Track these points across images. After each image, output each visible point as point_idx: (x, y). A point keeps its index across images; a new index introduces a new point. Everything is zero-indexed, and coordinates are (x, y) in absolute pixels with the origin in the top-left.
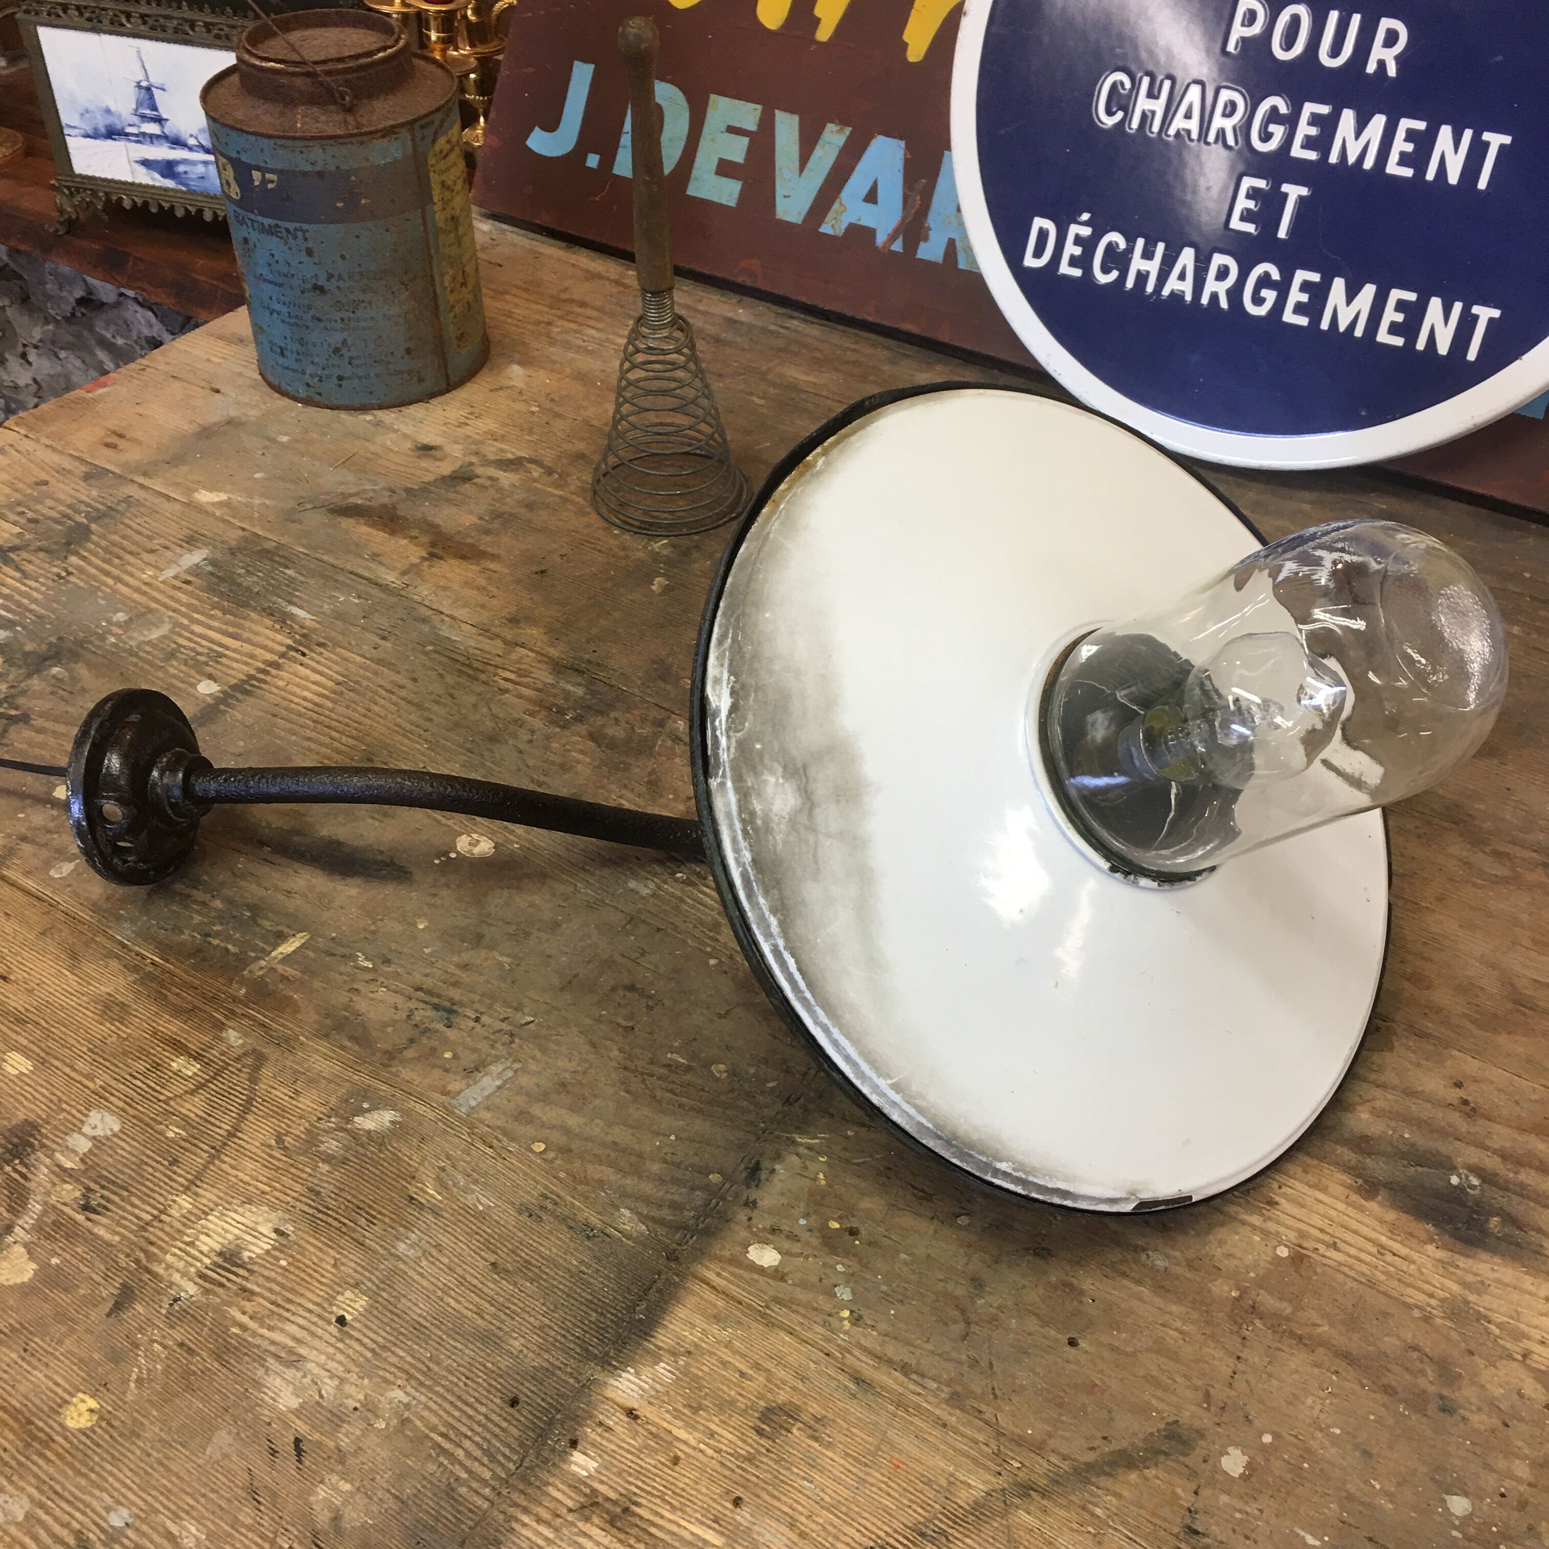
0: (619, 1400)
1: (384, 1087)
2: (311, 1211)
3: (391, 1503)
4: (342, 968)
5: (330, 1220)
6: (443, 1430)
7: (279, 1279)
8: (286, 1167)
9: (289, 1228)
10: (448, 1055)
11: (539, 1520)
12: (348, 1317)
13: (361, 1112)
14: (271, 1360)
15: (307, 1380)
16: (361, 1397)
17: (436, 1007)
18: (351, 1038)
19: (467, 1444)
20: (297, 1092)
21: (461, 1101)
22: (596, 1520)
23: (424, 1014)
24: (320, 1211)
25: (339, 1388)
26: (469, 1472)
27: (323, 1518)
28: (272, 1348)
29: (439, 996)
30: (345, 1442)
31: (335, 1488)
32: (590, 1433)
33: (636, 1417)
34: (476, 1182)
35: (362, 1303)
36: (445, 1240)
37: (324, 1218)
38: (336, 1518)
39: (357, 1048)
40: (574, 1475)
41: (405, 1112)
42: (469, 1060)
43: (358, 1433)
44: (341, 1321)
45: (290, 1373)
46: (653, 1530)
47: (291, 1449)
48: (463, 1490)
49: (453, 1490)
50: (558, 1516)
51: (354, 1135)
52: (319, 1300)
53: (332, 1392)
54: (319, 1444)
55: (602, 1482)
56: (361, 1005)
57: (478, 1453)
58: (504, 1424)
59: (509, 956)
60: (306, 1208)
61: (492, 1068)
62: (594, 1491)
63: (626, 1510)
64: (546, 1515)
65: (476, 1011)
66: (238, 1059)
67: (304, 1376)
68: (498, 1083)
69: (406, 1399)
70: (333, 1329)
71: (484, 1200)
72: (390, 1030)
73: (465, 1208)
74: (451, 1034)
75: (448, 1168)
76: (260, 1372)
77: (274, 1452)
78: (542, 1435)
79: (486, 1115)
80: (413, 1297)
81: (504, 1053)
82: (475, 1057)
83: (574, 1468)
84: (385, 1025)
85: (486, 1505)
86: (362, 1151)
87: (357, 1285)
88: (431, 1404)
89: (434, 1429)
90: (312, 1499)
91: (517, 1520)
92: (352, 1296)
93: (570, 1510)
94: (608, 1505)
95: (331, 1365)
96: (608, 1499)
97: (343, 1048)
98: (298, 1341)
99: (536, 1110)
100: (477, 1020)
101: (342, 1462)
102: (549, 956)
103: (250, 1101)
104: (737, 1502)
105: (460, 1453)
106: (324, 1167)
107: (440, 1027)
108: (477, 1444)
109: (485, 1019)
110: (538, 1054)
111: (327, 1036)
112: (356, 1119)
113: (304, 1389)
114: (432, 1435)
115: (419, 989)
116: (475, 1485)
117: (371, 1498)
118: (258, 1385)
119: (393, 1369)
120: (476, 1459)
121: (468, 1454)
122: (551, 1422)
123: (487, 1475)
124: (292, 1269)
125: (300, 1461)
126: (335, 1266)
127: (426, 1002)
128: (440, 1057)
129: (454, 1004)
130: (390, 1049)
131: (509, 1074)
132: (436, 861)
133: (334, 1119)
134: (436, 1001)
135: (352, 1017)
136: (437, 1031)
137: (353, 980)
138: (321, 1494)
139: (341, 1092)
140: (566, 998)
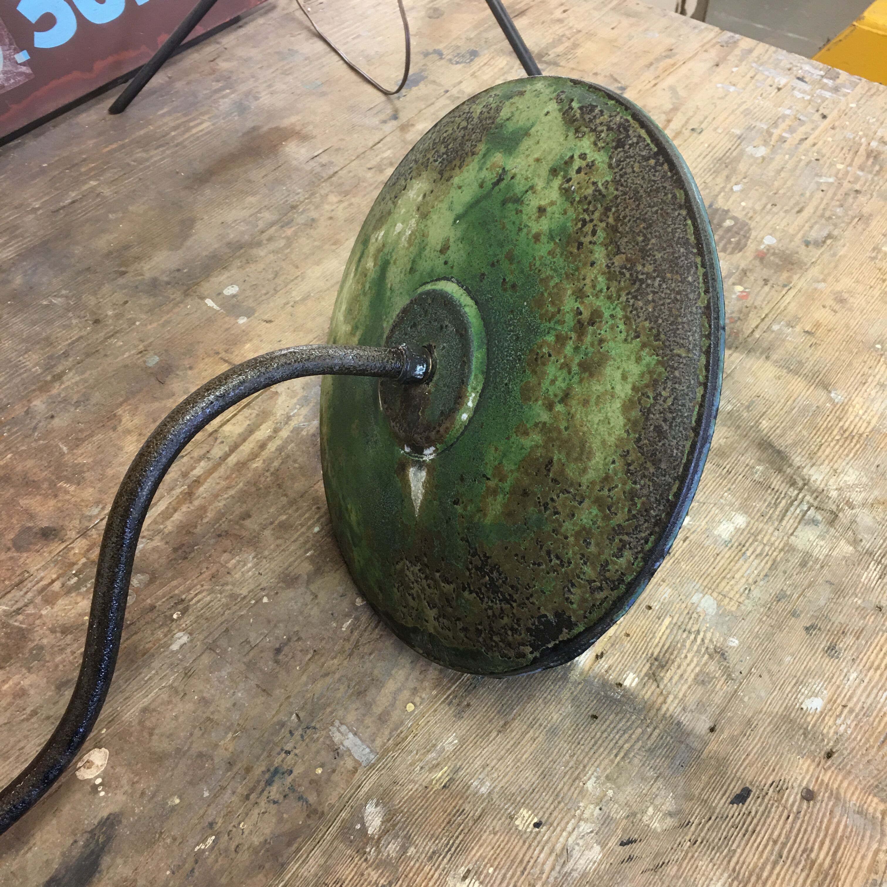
0: (590, 663)
1: (343, 815)
2: (449, 856)
3: (659, 783)
4: (210, 861)
5: (458, 842)
6: (612, 756)
7: (503, 871)
8: (407, 880)
9: (462, 871)
10: (319, 771)
11: (665, 702)
12: (536, 820)
13: (364, 829)
14: (567, 869)
15: (581, 842)
16: (592, 806)
17: (269, 783)
18: (289, 844)
19: (621, 742)
21: (364, 758)
22: (662, 675)
23: (274, 791)
24: (449, 850)
25: (586, 820)
26: (638, 740)
27: (669, 822)
28: (558, 868)
29: (258, 782)
30: (622, 814)
31: (652, 818)
32: (612, 677)
33: (602, 654)
34: (434, 746)
35: (524, 812)
36: (478, 763)
37: (456, 845)
38: (670, 814)
39: (300, 840)
40: (637, 685)
41: (368, 798)
42: (325, 756)
43: (616, 806)
44: (537, 825)
45: (576, 854)
46: (666, 647)
47: (627, 847)
48: (649, 743)
49: (650, 749)
50: (662, 693)
51: (384, 832)
52: (521, 842)
53: (589, 824)
54: (624, 830)
55: (641, 671)
56: (256, 840)
57: (626, 736)
58: (608, 722)
59: (226, 733)
60: (446, 860)
61: (336, 740)
62: (646, 675)
63: (656, 659)
64: (661, 699)
65: (279, 754)
67: (578, 844)
68: (351, 735)
69: (593, 779)
70: (543, 829)
71: (450, 740)
72: (285, 816)
73: (455, 752)
74: (298, 771)
75: (421, 764)
76: (575, 874)
77: (630, 858)
78: (614, 701)
79: (379, 742)
80: (520, 781)
81: (324, 733)
82: (323, 753)
83: (634, 685)
84: (281, 820)
85: (657, 731)
86: (400, 825)
87: (511, 818)
88: (596, 764)
89: (612, 761)
90: (659, 830)
91: (665, 714)
92: (520, 819)
93: (658, 686)
94: (654, 668)
95: (570, 827)
96: (650, 668)
97: (298, 850)
98: (552, 851)
99: (378, 710)
100: (288, 753)
101: (634, 814)
102: (234, 705)
104: (650, 608)
105: (627, 746)
106: (412, 851)
107: (289, 779)
108: (621, 737)
109: (288, 748)
110: (329, 710)
111: (282, 865)
112: (370, 832)
113: (587, 844)
114: (616, 762)
115: (247, 797)
116: (646, 737)
117: (656, 796)
118: (584, 875)
119: (573, 789)
120: (630, 737)
121: (626, 741)
122: (606, 696)
123: (639, 730)
124: (496, 863)
125: (635, 841)
126: (495, 834)
127: (263, 791)
128: (320, 776)
129: (269, 770)
130: (305, 814)
131: (343, 728)
132: (102, 794)
133: (368, 850)
134: (262, 783)
135: (267, 846)
136: (294, 780)
137: (226, 850)
138: (656, 825)
139: (341, 846)
140: (278, 692)
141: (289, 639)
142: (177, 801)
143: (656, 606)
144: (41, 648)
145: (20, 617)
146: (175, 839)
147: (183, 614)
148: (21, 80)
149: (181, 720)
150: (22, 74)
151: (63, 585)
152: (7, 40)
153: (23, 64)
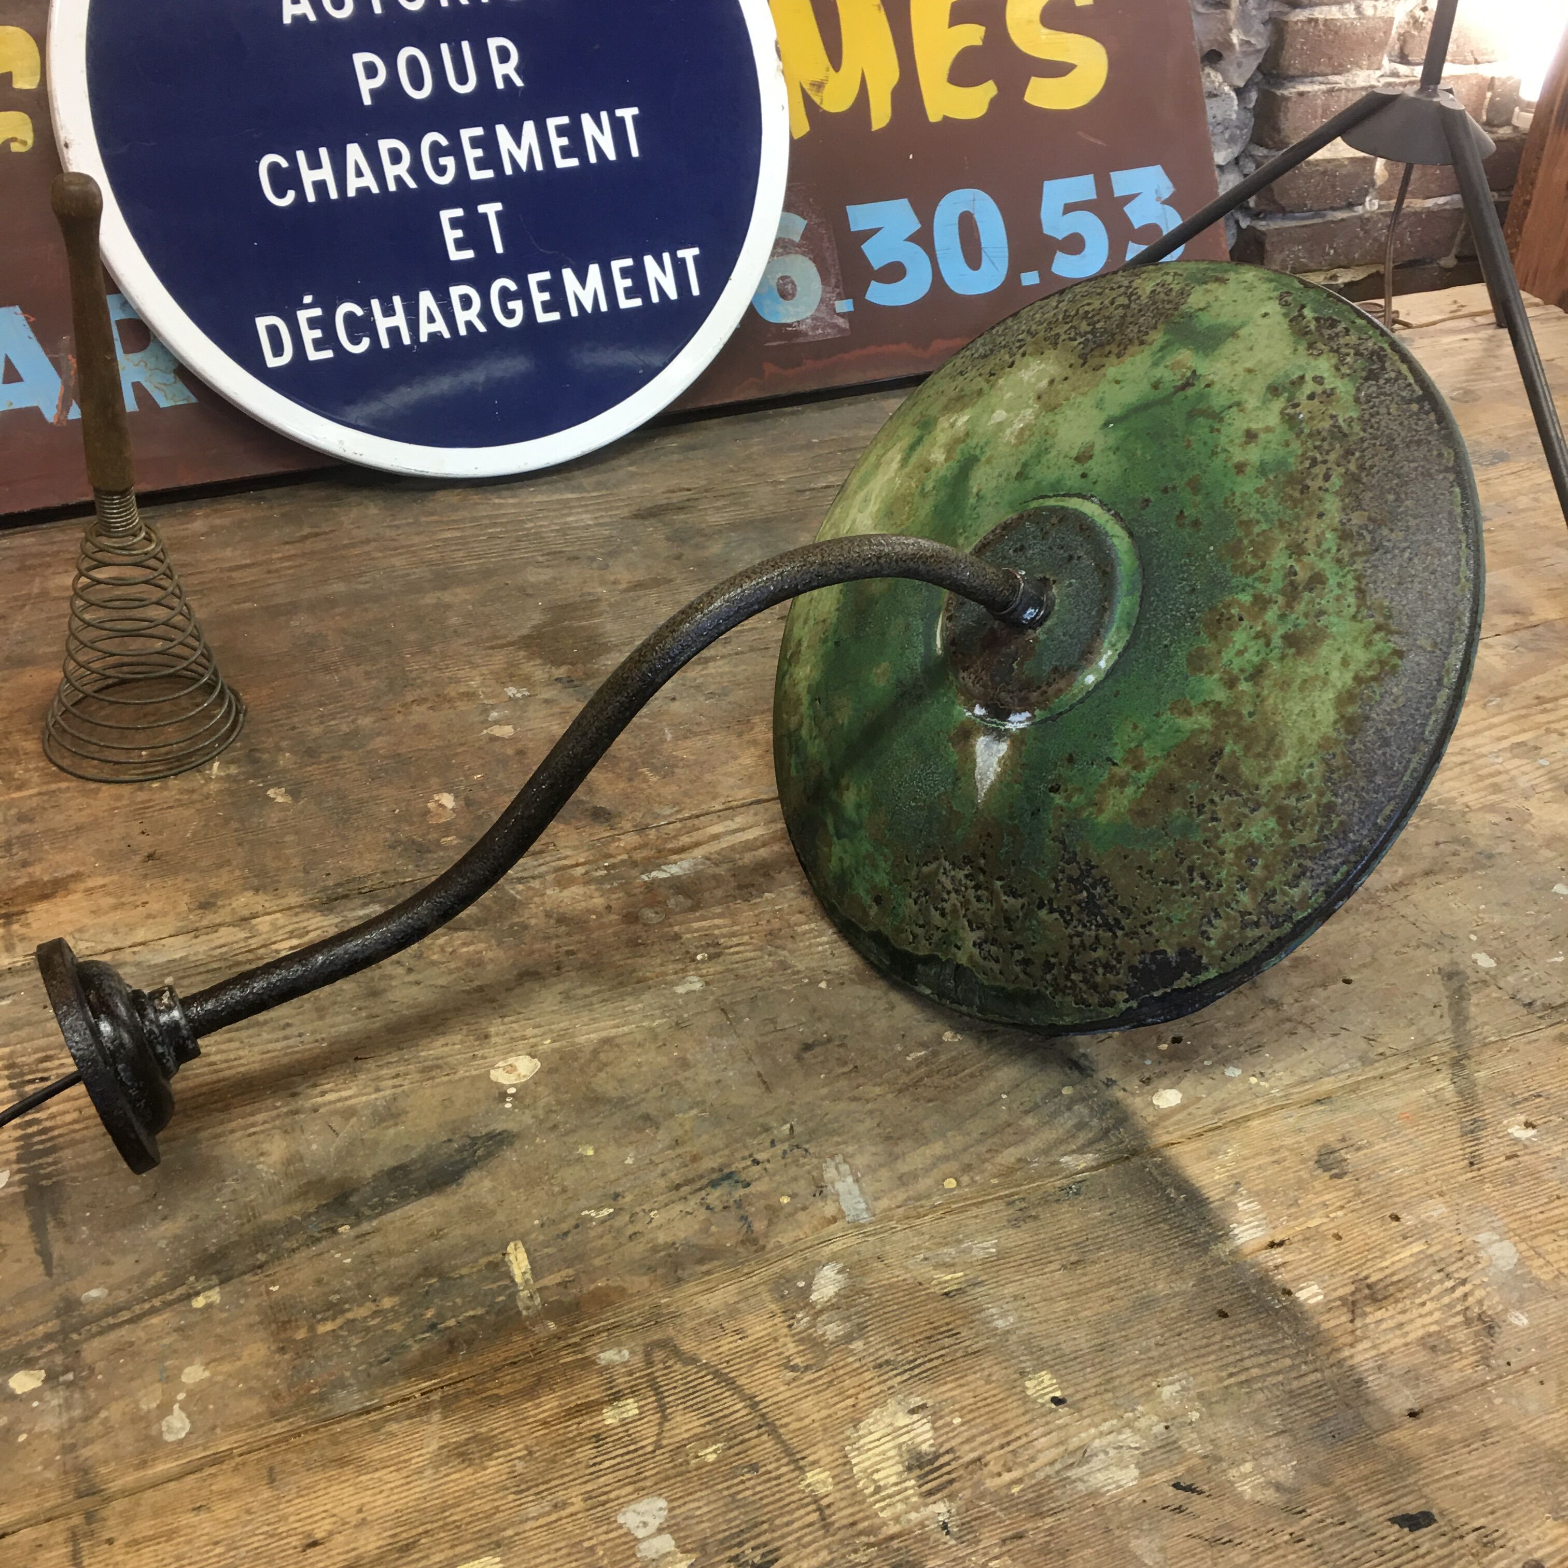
0: (1256, 1247)
1: (789, 1262)
2: (906, 1376)
3: (1283, 1441)
4: (592, 1234)
5: (928, 1365)
6: (1224, 1374)
7: (974, 1431)
8: (833, 1375)
9: (915, 1401)
10: (785, 1200)
11: (1352, 1345)
12: (1058, 1394)
13: (808, 1289)
14: (1073, 1473)
15: (1112, 1453)
16: (1155, 1419)
17: (714, 1184)
18: (701, 1261)
19: (1248, 1363)
20: (737, 1332)
21: (853, 1213)
22: (1368, 1309)
23: (715, 1197)
24: (912, 1369)
25: (1136, 1431)
26: (1278, 1372)
27: (1271, 1495)
28: (1058, 1466)
29: (701, 1177)
30: (1199, 1449)
31: (1244, 1476)
32: (1281, 1277)
33: (1281, 1244)
34: (960, 1242)
35: (1046, 1377)
36: (1009, 1290)
37: (923, 1368)
38: (1278, 1487)
39: (716, 1263)
40: (1318, 1304)
41: (834, 1258)
42: (803, 1187)
43: (1194, 1436)
44: (1057, 1401)
45: (1096, 1463)
46: (1395, 1278)
47: (1182, 1494)
48: (1295, 1384)
49: (1291, 1391)
50: (1353, 1332)
51: (832, 1306)
52: (1022, 1410)
53: (1137, 1438)
54: (1190, 1471)
55: (1335, 1290)
56: (662, 1238)
57: (1262, 1359)
58: (1241, 1330)
59: (691, 1108)
60: (899, 1379)
61: (827, 1176)
62: (1340, 1298)
63: (1369, 1287)
64: (1349, 1339)
65: (744, 1158)
66: (650, 1363)
67: (1106, 1453)
68: (850, 1179)
69: (1177, 1387)
70: (1062, 1410)
71: (985, 1245)
72: (713, 1229)
73: (984, 1262)
74: (757, 1188)
75: (928, 1254)
76: (1080, 1486)
77: (1179, 1510)
78: (1268, 1309)
79: (884, 1203)
80: (1062, 1338)
81: (815, 1161)
82: (802, 1182)
83: (1312, 1301)
84: (705, 1230)
85: (1318, 1375)
86: (858, 1309)
87: (1023, 1374)
88: (1192, 1371)
89: (1221, 1380)
90: (1247, 1497)
91: (1344, 1359)
92: (1035, 1382)
93: (1352, 1321)
94: (1358, 1296)
95: (1105, 1427)
96: (1353, 1293)
97: (708, 1273)
98: (1061, 1443)
99: (903, 1167)
100: (756, 1162)
101: (1219, 1460)
102: (719, 1081)
103: (717, 1374)
104: (1397, 1218)
105: (1255, 1372)
106: (858, 1345)
107: (741, 1192)
108: (1250, 1356)
109: (760, 1156)
110: (837, 1139)
111: (679, 1280)
112: (813, 1297)
113: (1121, 1459)
114: (1226, 1383)
115: (678, 1187)
116: (1294, 1374)
117: (1268, 1454)
118: (1094, 1494)
119: (1137, 1384)
120: (1268, 1363)
121: (1260, 1366)
122: (1257, 1297)
123: (1288, 1362)
124: (970, 1416)
125: (1200, 1493)
126: (988, 1382)
127: (701, 1189)
128: (782, 1207)
129: (721, 1170)
130: (740, 1238)
131: (845, 1168)
132: (508, 1106)
133: (799, 1316)
134: (705, 1181)
135: (672, 1251)
136: (746, 1196)
137: (619, 1231)
138: (1246, 1489)
139: (766, 1296)
140: (782, 1093)
141: (829, 1040)
142: (590, 1152)
143: (1408, 1220)
144: (526, 927)
145: (520, 887)
146: (564, 1190)
147: (711, 958)
148: (831, 333)
149: (644, 1069)
150: (835, 326)
151: (587, 873)
152: (833, 281)
153: (842, 315)
